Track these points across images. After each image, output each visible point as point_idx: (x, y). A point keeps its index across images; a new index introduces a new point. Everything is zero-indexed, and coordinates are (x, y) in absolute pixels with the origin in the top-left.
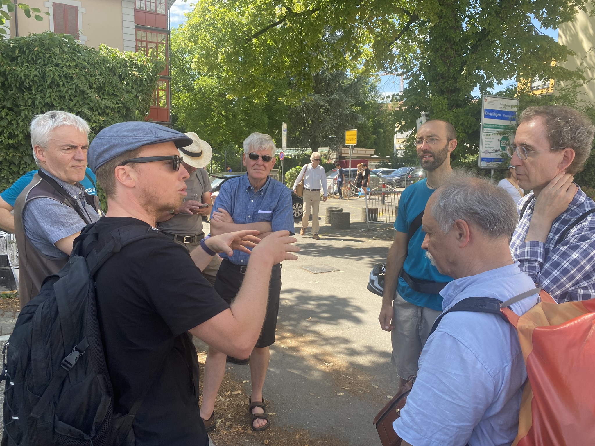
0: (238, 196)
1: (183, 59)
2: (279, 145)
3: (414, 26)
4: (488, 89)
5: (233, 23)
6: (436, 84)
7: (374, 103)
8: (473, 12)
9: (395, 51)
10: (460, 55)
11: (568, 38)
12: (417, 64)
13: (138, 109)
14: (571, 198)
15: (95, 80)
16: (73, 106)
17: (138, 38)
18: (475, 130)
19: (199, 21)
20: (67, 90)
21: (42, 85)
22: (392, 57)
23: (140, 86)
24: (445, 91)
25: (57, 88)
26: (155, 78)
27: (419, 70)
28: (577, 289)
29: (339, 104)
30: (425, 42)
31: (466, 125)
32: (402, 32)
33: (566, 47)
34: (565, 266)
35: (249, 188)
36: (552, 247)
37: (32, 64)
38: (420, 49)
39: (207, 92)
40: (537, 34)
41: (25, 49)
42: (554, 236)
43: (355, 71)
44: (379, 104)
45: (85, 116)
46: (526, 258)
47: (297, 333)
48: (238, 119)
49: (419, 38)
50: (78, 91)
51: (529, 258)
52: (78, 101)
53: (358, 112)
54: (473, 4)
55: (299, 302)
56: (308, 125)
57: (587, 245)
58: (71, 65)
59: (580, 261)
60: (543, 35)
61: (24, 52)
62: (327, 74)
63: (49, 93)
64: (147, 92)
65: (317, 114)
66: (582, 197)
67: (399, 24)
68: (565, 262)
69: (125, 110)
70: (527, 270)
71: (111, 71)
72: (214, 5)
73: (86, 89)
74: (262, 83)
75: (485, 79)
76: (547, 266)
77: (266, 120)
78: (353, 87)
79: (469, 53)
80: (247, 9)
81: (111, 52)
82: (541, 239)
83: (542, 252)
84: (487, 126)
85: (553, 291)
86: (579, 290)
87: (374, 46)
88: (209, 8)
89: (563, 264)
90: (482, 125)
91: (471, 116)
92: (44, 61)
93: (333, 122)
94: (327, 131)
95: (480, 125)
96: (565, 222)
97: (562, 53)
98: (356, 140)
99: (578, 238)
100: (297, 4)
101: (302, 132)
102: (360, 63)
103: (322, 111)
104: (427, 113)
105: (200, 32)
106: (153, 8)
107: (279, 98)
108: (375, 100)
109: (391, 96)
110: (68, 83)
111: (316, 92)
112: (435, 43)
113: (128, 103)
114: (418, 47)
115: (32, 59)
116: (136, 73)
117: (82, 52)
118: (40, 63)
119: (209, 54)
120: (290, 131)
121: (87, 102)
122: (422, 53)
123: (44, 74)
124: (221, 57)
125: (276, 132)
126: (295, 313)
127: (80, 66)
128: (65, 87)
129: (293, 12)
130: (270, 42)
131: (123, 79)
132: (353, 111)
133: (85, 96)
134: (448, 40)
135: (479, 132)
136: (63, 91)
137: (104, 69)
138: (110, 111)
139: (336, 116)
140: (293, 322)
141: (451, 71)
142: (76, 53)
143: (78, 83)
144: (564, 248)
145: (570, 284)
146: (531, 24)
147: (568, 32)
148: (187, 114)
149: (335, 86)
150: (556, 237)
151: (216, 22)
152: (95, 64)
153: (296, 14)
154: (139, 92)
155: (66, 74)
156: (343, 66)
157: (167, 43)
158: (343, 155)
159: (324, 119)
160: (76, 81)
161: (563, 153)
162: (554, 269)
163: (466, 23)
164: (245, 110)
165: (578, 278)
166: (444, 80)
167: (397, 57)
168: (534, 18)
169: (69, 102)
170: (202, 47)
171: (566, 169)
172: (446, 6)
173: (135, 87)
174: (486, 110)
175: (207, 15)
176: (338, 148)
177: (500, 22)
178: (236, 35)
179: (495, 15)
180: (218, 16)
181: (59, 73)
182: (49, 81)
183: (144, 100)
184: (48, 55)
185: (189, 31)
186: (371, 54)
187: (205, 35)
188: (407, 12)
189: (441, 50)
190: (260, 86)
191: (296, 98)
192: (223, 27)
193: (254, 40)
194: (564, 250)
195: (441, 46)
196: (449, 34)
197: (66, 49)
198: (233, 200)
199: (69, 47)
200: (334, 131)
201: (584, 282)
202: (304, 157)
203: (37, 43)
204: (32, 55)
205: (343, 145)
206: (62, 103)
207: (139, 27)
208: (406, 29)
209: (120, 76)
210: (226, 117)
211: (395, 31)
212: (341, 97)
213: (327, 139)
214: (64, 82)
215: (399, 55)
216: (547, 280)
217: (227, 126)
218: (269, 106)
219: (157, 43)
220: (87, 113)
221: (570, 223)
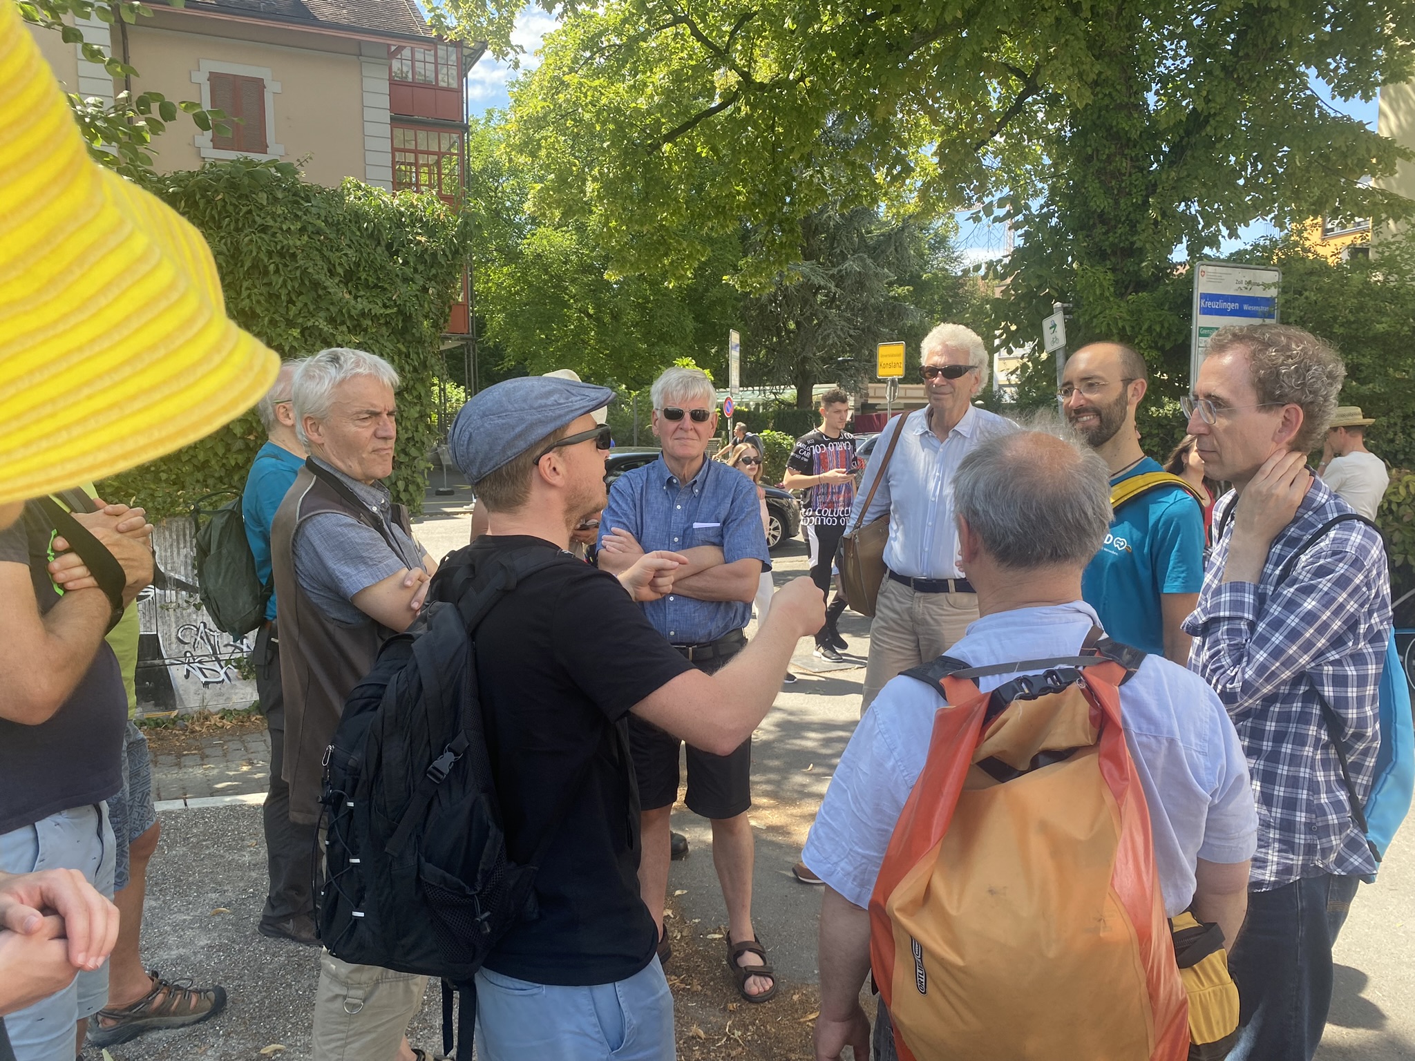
0: (647, 501)
1: (497, 188)
2: (721, 381)
3: (1035, 102)
4: (1207, 250)
5: (618, 110)
6: (1087, 236)
7: (946, 277)
8: (1172, 68)
9: (990, 161)
10: (1141, 170)
11: (1402, 119)
12: (1043, 188)
13: (426, 317)
14: (1297, 497)
15: (341, 257)
16: (296, 316)
17: (397, 145)
18: (1180, 341)
19: (543, 108)
20: (285, 282)
21: (232, 272)
22: (982, 174)
23: (432, 267)
24: (1109, 251)
25: (263, 279)
26: (463, 248)
27: (1047, 205)
28: (1320, 665)
29: (861, 283)
30: (1060, 140)
31: (1158, 330)
32: (1008, 116)
33: (1394, 141)
34: (1293, 624)
35: (670, 480)
36: (1270, 590)
37: (211, 228)
38: (1049, 155)
39: (553, 263)
40: (1323, 115)
41: (198, 197)
42: (1274, 570)
43: (898, 208)
44: (955, 277)
45: (320, 335)
46: (1222, 614)
47: (781, 798)
48: (625, 324)
49: (1046, 129)
50: (307, 283)
51: (1227, 614)
52: (306, 304)
53: (905, 298)
54: (1172, 50)
55: (784, 733)
56: (788, 332)
57: (1329, 585)
58: (292, 228)
59: (1319, 613)
60: (1339, 115)
61: (196, 203)
62: (832, 213)
63: (247, 289)
64: (446, 278)
65: (808, 307)
66: (1321, 494)
67: (999, 99)
68: (1292, 617)
69: (400, 318)
70: (1225, 637)
71: (371, 236)
72: (577, 72)
73: (323, 279)
74: (685, 244)
75: (1200, 227)
76: (1261, 627)
77: (690, 324)
78: (893, 240)
79: (1164, 163)
80: (651, 80)
81: (368, 193)
82: (1249, 578)
83: (1251, 601)
84: (1205, 332)
85: (1277, 671)
86: (1326, 668)
87: (940, 152)
88: (566, 78)
89: (1289, 621)
90: (1194, 331)
91: (1170, 309)
92: (237, 221)
93: (845, 324)
94: (834, 345)
95: (1190, 331)
96: (1291, 542)
97: (1386, 155)
98: (903, 366)
99: (1313, 571)
100: (761, 60)
101: (774, 350)
102: (910, 191)
103: (820, 298)
104: (1066, 305)
105: (544, 133)
106: (431, 75)
107: (724, 278)
108: (947, 270)
109: (984, 267)
110: (286, 265)
111: (807, 257)
112: (1083, 144)
113: (408, 304)
114: (1045, 149)
115: (212, 217)
116: (423, 239)
117: (312, 198)
118: (229, 225)
119: (565, 181)
120: (747, 348)
121: (323, 305)
122: (1055, 165)
123: (237, 249)
124: (590, 187)
125: (713, 351)
126: (777, 757)
127: (310, 229)
128: (280, 275)
129: (753, 82)
130: (703, 151)
131: (397, 253)
132: (894, 298)
133: (320, 292)
134: (1114, 135)
135: (1189, 346)
136: (277, 283)
137: (358, 233)
138: (370, 323)
139: (853, 310)
140: (772, 776)
141: (1122, 206)
142: (302, 202)
143: (307, 265)
144: (1289, 592)
145: (1306, 658)
146: (1308, 92)
147: (1402, 104)
148: (507, 314)
149: (850, 239)
150: (1277, 572)
151: (580, 110)
152: (339, 223)
153: (762, 86)
154: (430, 279)
155: (283, 248)
156: (872, 198)
157: (461, 154)
158: (870, 401)
159: (826, 317)
160: (301, 262)
161: (1282, 412)
162: (1273, 632)
163: (1157, 93)
164: (640, 301)
165: (1319, 645)
166: (1106, 227)
167: (995, 175)
168: (1317, 77)
169: (287, 307)
170: (549, 166)
171: (1289, 443)
172: (1107, 59)
173: (421, 268)
174: (1205, 297)
175: (560, 95)
176: (860, 385)
177: (1234, 90)
178: (625, 137)
179: (1222, 75)
180: (586, 97)
181: (269, 246)
182: (248, 264)
183: (439, 295)
184: (245, 209)
185: (519, 130)
186: (934, 170)
187: (556, 138)
188: (1019, 73)
189: (1098, 159)
190: (679, 251)
191: (761, 276)
192: (597, 121)
193: (666, 147)
194: (1289, 595)
195: (1098, 151)
196: (1114, 123)
197: (280, 195)
198: (638, 510)
199: (285, 189)
200: (849, 345)
201: (1333, 652)
202: (780, 407)
203: (222, 184)
204: (212, 209)
205: (870, 378)
206: (272, 310)
207: (399, 119)
208: (1015, 110)
209: (389, 246)
210: (598, 320)
211: (989, 117)
212: (865, 266)
213: (832, 364)
214: (277, 266)
215: (1000, 169)
216: (1262, 652)
217: (599, 341)
218: (696, 290)
219: (440, 155)
220: (326, 329)
221: (1302, 544)
